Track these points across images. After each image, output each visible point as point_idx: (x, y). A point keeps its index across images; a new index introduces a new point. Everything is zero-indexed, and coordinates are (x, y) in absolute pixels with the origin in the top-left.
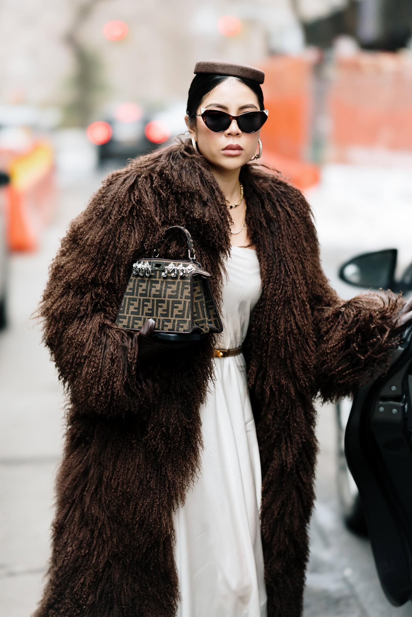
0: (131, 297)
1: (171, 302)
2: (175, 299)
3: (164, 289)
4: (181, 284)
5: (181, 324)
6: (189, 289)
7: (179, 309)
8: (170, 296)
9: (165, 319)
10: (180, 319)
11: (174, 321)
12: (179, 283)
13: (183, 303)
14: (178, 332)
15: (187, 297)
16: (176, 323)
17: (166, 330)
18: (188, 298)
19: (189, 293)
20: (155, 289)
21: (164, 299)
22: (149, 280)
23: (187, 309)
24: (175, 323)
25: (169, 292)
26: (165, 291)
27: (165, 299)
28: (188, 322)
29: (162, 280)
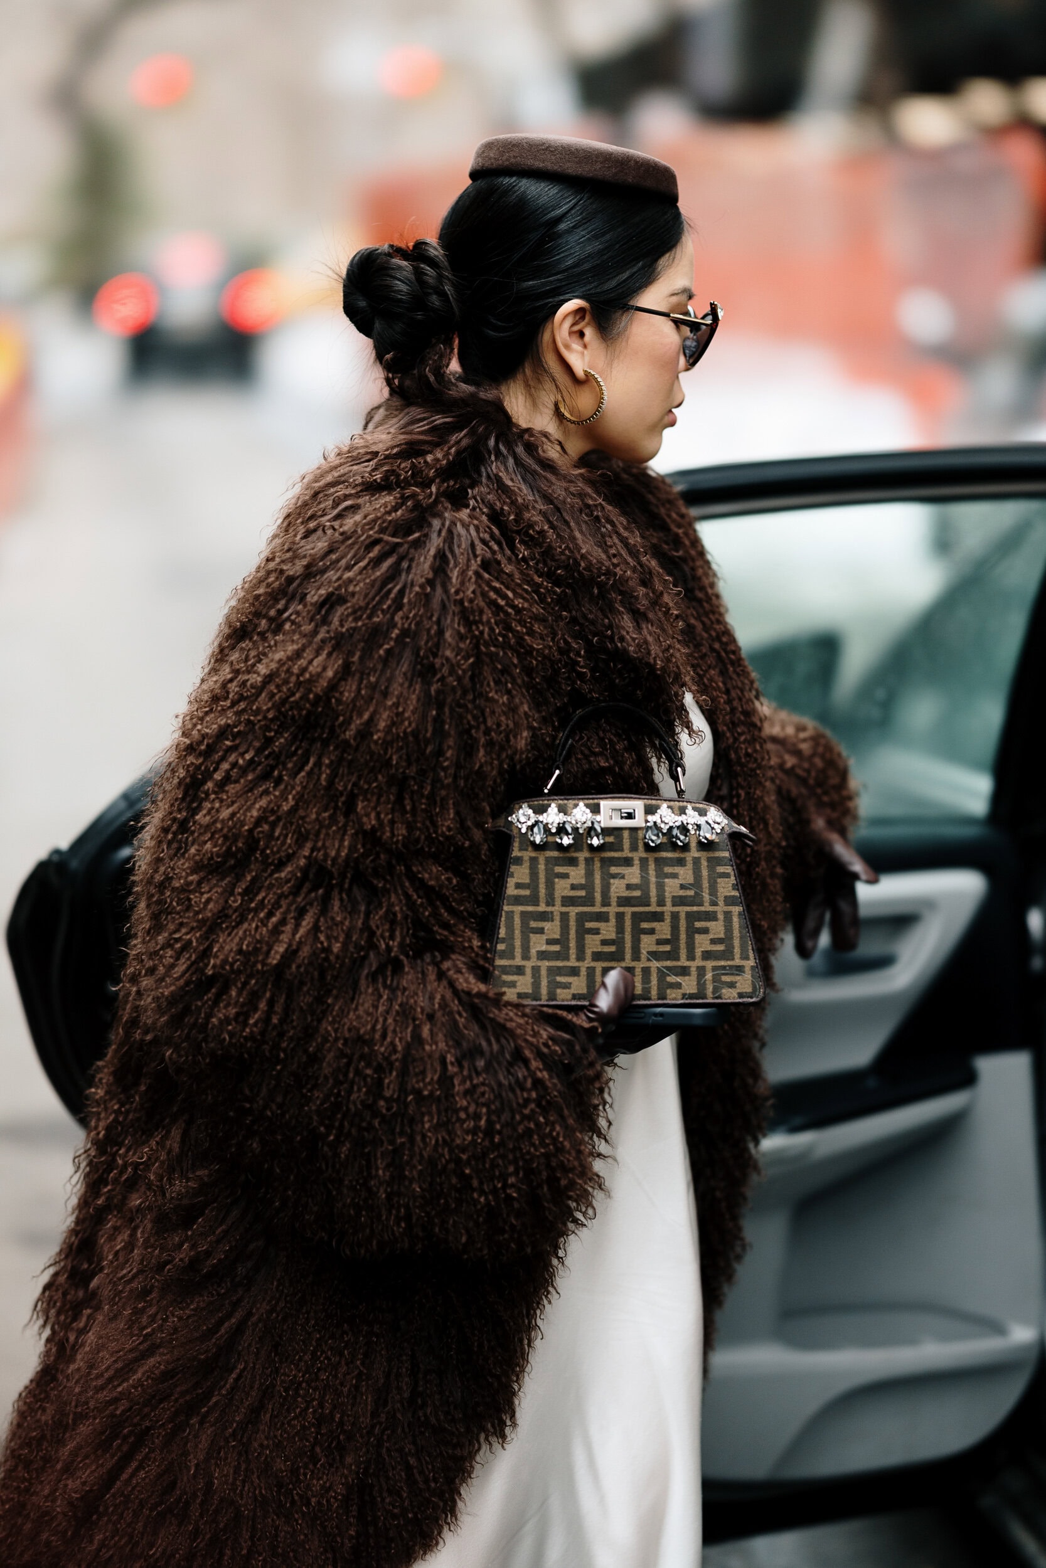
0: (530, 909)
1: (683, 916)
2: (695, 909)
3: (653, 879)
4: (704, 863)
5: (725, 978)
6: (733, 878)
7: (711, 936)
8: (679, 901)
9: (667, 968)
10: (722, 963)
11: (701, 971)
12: (696, 862)
13: (721, 916)
14: (719, 1001)
15: (729, 901)
16: (709, 976)
17: (675, 999)
18: (733, 904)
19: (733, 889)
20: (626, 882)
21: (659, 909)
22: (592, 859)
23: (736, 933)
24: (704, 975)
25: (672, 887)
26: (661, 887)
27: (665, 909)
28: (747, 970)
29: (644, 855)
